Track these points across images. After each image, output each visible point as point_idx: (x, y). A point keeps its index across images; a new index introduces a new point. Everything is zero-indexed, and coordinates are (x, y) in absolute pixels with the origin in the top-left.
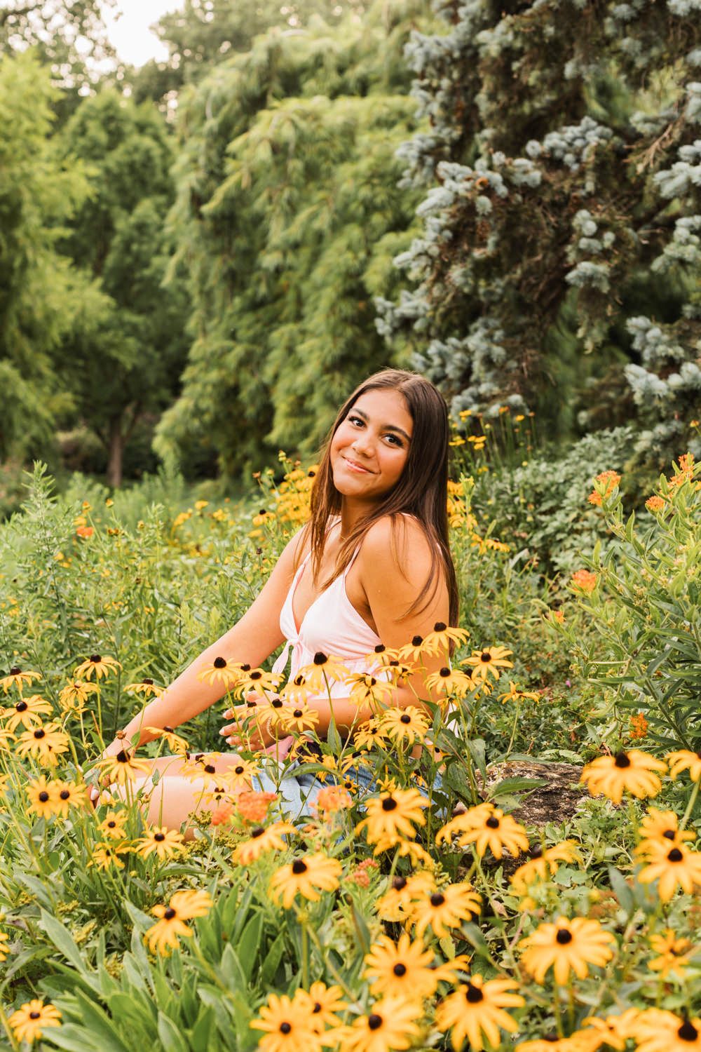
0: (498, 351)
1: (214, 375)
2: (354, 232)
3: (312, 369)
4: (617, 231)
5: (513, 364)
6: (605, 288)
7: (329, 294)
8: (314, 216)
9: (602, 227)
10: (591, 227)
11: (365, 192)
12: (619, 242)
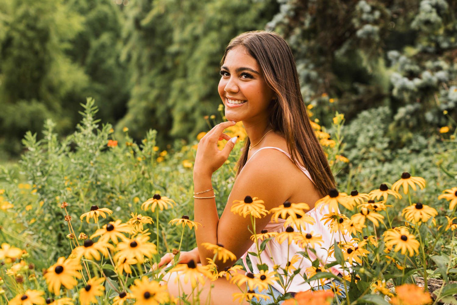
0: (314, 74)
1: (143, 104)
2: (214, 35)
3: (194, 99)
4: (381, 11)
5: (321, 81)
6: (377, 39)
7: (202, 64)
8: (194, 29)
9: (374, 9)
10: (368, 8)
11: (219, 17)
12: (383, 16)
